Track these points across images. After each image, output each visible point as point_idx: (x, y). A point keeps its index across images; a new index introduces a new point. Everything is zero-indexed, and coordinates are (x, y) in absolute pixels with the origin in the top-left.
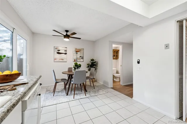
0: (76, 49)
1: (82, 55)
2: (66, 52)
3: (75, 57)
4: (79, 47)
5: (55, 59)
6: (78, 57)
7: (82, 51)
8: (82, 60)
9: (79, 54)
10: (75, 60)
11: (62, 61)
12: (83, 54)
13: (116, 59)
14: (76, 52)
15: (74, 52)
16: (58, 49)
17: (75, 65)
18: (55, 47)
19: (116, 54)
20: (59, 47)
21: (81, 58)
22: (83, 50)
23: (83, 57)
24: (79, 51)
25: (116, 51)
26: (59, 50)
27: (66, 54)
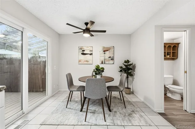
0: (104, 48)
1: (112, 56)
2: (92, 52)
3: (103, 58)
4: (107, 45)
5: (80, 61)
6: (107, 57)
7: (112, 50)
8: (111, 62)
9: (108, 54)
10: (102, 61)
11: (86, 63)
12: (114, 54)
13: (173, 59)
14: (104, 51)
15: (101, 52)
16: (83, 49)
17: (96, 69)
18: (80, 48)
19: (172, 51)
20: (84, 47)
21: (110, 58)
22: (114, 49)
23: (113, 57)
24: (108, 50)
25: (172, 46)
26: (84, 51)
27: (91, 54)
